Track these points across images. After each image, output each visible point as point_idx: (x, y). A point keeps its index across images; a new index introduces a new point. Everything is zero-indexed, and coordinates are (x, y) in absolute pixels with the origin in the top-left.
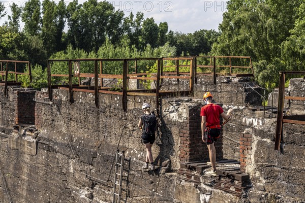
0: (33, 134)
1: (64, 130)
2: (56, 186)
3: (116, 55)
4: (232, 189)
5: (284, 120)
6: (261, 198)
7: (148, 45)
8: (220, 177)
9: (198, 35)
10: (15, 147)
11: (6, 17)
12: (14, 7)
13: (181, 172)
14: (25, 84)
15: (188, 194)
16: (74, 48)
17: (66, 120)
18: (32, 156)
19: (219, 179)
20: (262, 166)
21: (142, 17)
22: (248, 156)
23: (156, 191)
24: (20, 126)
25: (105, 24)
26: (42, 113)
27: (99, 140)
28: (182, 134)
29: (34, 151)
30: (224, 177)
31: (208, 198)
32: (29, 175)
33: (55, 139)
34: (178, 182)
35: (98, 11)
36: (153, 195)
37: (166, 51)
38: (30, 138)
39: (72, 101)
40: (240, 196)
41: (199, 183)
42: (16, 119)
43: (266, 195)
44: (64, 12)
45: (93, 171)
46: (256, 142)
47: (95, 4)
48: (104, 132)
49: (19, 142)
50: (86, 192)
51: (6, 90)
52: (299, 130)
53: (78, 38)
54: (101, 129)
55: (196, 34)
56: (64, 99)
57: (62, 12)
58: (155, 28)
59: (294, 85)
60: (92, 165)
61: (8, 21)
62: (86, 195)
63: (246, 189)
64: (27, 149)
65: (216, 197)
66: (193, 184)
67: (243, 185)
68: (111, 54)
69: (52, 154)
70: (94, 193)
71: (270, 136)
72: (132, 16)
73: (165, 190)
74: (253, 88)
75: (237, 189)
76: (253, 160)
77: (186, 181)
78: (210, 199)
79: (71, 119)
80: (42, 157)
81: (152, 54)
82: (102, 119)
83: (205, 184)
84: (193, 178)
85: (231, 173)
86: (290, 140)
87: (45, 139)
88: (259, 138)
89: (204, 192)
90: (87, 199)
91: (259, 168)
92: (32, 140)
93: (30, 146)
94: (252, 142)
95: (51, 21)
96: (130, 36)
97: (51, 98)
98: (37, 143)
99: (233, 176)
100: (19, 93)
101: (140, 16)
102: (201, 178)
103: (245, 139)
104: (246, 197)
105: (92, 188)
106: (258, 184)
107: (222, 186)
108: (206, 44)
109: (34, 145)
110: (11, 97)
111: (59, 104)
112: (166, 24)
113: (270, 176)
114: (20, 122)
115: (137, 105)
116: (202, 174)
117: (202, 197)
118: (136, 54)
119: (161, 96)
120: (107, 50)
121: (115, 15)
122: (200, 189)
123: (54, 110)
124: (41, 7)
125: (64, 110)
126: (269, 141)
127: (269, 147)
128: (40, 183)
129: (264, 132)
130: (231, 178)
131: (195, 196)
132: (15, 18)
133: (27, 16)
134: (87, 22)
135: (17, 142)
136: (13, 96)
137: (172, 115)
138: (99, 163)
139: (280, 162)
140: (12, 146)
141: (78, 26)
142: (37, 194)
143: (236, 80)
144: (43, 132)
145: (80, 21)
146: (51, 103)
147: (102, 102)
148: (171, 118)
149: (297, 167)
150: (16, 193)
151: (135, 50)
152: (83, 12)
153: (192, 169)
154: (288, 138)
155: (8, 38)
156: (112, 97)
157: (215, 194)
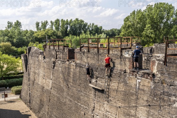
0: (74, 62)
1: (86, 61)
2: (83, 79)
3: (86, 37)
4: (149, 78)
5: (167, 56)
6: (159, 80)
7: (96, 34)
8: (144, 74)
9: (112, 30)
10: (68, 66)
11: (49, 25)
12: (51, 22)
13: (130, 73)
14: (70, 47)
15: (133, 80)
16: (72, 35)
17: (86, 58)
18: (74, 69)
19: (144, 75)
20: (159, 70)
21: (94, 24)
22: (154, 67)
23: (121, 79)
24: (69, 60)
25: (81, 27)
26: (77, 56)
27: (99, 64)
28: (130, 61)
29: (75, 68)
30: (146, 74)
31: (140, 81)
32: (73, 75)
33: (83, 64)
34: (129, 76)
35: (79, 23)
36: (119, 80)
37: (103, 35)
38: (73, 64)
39: (89, 51)
40: (152, 80)
41: (137, 76)
42: (68, 58)
43: (161, 79)
44: (68, 23)
45: (97, 73)
46: (157, 63)
47: (78, 20)
48: (101, 61)
49: (69, 65)
50: (95, 80)
51: (64, 48)
52: (173, 59)
53: (72, 32)
54: (99, 60)
55: (111, 30)
56: (86, 51)
57: (67, 23)
58: (98, 28)
59: (155, 46)
60: (97, 72)
61: (50, 27)
62: (95, 81)
63: (154, 78)
64: (72, 67)
65: (143, 80)
66: (135, 77)
67: (153, 76)
68: (84, 37)
69: (81, 68)
70: (97, 81)
71: (162, 61)
72: (90, 24)
73: (124, 79)
74: (141, 47)
75: (151, 78)
76: (156, 69)
77: (132, 76)
78: (141, 81)
79: (88, 57)
80: (78, 69)
81: (98, 37)
82: (100, 57)
83: (139, 76)
84: (134, 75)
85: (148, 73)
86: (170, 62)
87: (79, 64)
88: (158, 62)
89: (138, 79)
90: (95, 82)
91: (158, 71)
92: (74, 64)
93: (73, 66)
94: (155, 63)
95: (63, 27)
96: (90, 31)
97: (81, 51)
98: (76, 65)
99: (149, 74)
100: (68, 50)
101: (93, 24)
102: (137, 75)
103: (153, 62)
104: (154, 80)
105: (97, 79)
106: (158, 76)
107: (145, 77)
108: (114, 33)
109: (75, 66)
110: (66, 51)
111: (84, 53)
112: (102, 27)
113: (162, 73)
114: (69, 59)
115: (113, 52)
116: (137, 73)
117: (138, 81)
118: (92, 37)
119: (122, 49)
120: (83, 36)
121: (85, 24)
122: (137, 78)
123: (82, 55)
124: (60, 22)
125: (85, 54)
126: (162, 62)
127: (162, 64)
128: (77, 77)
129: (160, 60)
130: (148, 74)
131: (135, 80)
132: (52, 26)
133: (55, 25)
134: (76, 26)
135: (68, 65)
136: (66, 50)
137: (126, 55)
138: (99, 71)
139: (166, 69)
140: (66, 66)
141: (73, 28)
142: (76, 81)
143: (135, 44)
144: (78, 62)
145: (73, 26)
146: (81, 52)
147: (100, 52)
148: (126, 56)
149: (172, 70)
150: (68, 81)
151: (92, 35)
152: (74, 23)
153: (134, 72)
154: (169, 61)
155: (50, 32)
156: (104, 50)
157: (143, 79)
